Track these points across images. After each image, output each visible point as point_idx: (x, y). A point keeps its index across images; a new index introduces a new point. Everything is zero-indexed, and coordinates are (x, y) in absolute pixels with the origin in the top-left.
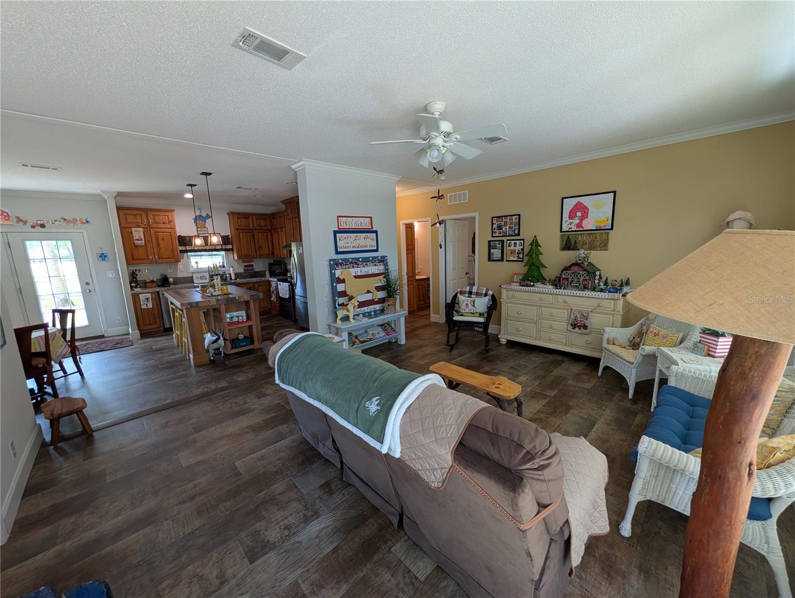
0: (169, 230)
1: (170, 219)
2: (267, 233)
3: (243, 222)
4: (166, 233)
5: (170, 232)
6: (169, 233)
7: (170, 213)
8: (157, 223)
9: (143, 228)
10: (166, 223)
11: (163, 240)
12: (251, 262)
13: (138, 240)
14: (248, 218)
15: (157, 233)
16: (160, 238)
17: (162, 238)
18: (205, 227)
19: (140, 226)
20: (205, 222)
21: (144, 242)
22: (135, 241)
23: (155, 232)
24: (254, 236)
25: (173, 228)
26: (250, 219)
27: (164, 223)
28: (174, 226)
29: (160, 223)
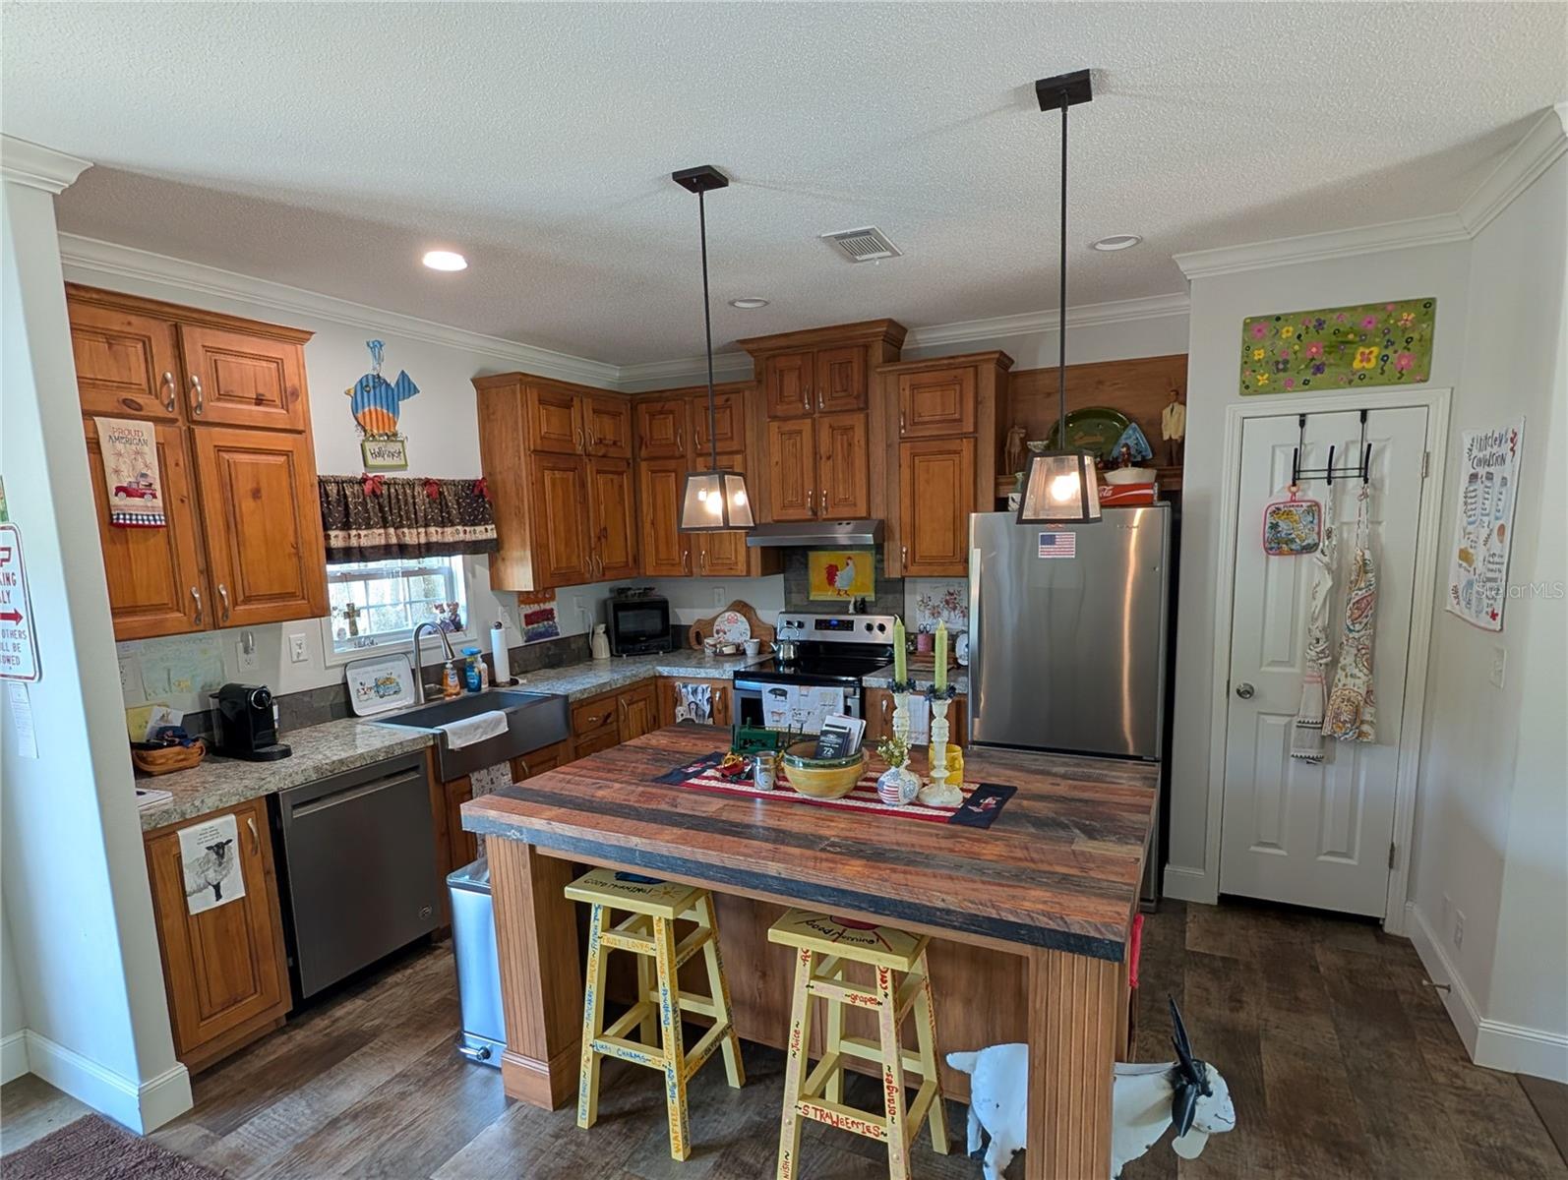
0: (284, 442)
1: (291, 381)
2: (621, 474)
3: (549, 423)
4: (271, 459)
5: (286, 453)
6: (283, 459)
7: (289, 348)
8: (226, 396)
9: (156, 420)
10: (270, 403)
11: (256, 494)
12: (545, 600)
13: (128, 491)
14: (567, 405)
15: (226, 456)
16: (243, 486)
17: (250, 486)
18: (395, 435)
19: (140, 408)
20: (395, 411)
21: (159, 502)
22: (115, 500)
23: (219, 449)
24: (583, 485)
25: (300, 432)
26: (575, 413)
27: (259, 401)
28: (307, 421)
29: (242, 399)
